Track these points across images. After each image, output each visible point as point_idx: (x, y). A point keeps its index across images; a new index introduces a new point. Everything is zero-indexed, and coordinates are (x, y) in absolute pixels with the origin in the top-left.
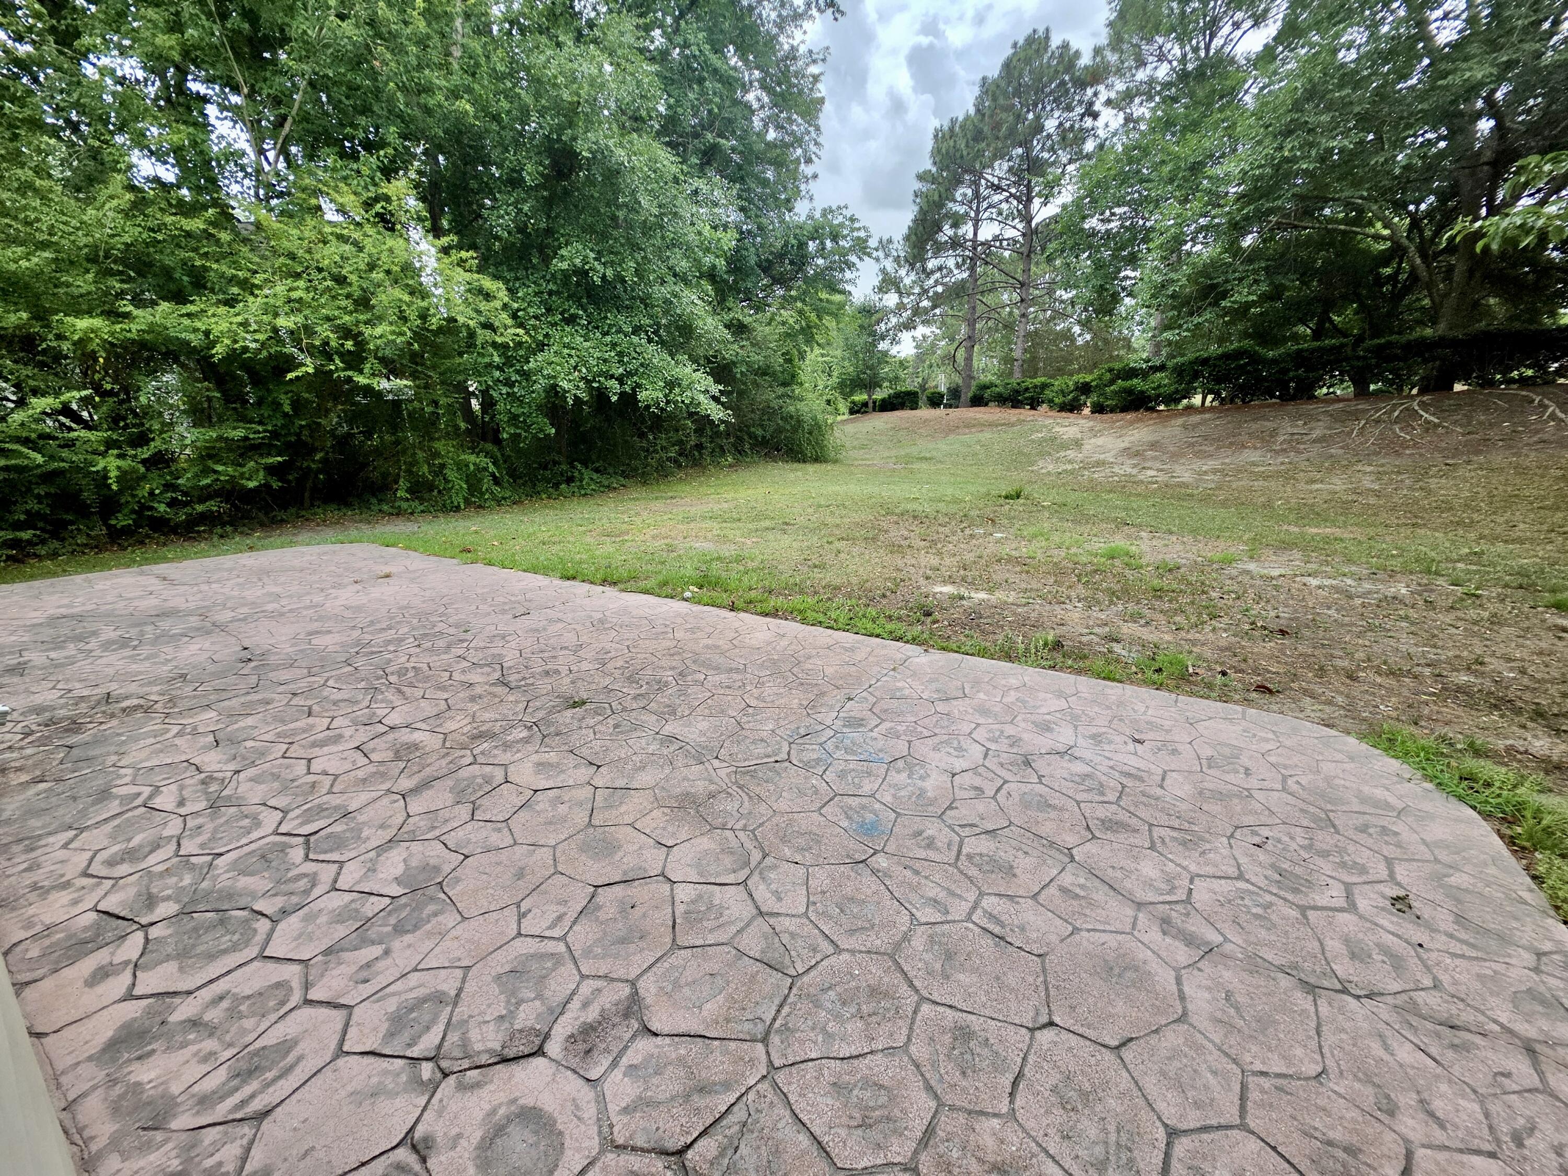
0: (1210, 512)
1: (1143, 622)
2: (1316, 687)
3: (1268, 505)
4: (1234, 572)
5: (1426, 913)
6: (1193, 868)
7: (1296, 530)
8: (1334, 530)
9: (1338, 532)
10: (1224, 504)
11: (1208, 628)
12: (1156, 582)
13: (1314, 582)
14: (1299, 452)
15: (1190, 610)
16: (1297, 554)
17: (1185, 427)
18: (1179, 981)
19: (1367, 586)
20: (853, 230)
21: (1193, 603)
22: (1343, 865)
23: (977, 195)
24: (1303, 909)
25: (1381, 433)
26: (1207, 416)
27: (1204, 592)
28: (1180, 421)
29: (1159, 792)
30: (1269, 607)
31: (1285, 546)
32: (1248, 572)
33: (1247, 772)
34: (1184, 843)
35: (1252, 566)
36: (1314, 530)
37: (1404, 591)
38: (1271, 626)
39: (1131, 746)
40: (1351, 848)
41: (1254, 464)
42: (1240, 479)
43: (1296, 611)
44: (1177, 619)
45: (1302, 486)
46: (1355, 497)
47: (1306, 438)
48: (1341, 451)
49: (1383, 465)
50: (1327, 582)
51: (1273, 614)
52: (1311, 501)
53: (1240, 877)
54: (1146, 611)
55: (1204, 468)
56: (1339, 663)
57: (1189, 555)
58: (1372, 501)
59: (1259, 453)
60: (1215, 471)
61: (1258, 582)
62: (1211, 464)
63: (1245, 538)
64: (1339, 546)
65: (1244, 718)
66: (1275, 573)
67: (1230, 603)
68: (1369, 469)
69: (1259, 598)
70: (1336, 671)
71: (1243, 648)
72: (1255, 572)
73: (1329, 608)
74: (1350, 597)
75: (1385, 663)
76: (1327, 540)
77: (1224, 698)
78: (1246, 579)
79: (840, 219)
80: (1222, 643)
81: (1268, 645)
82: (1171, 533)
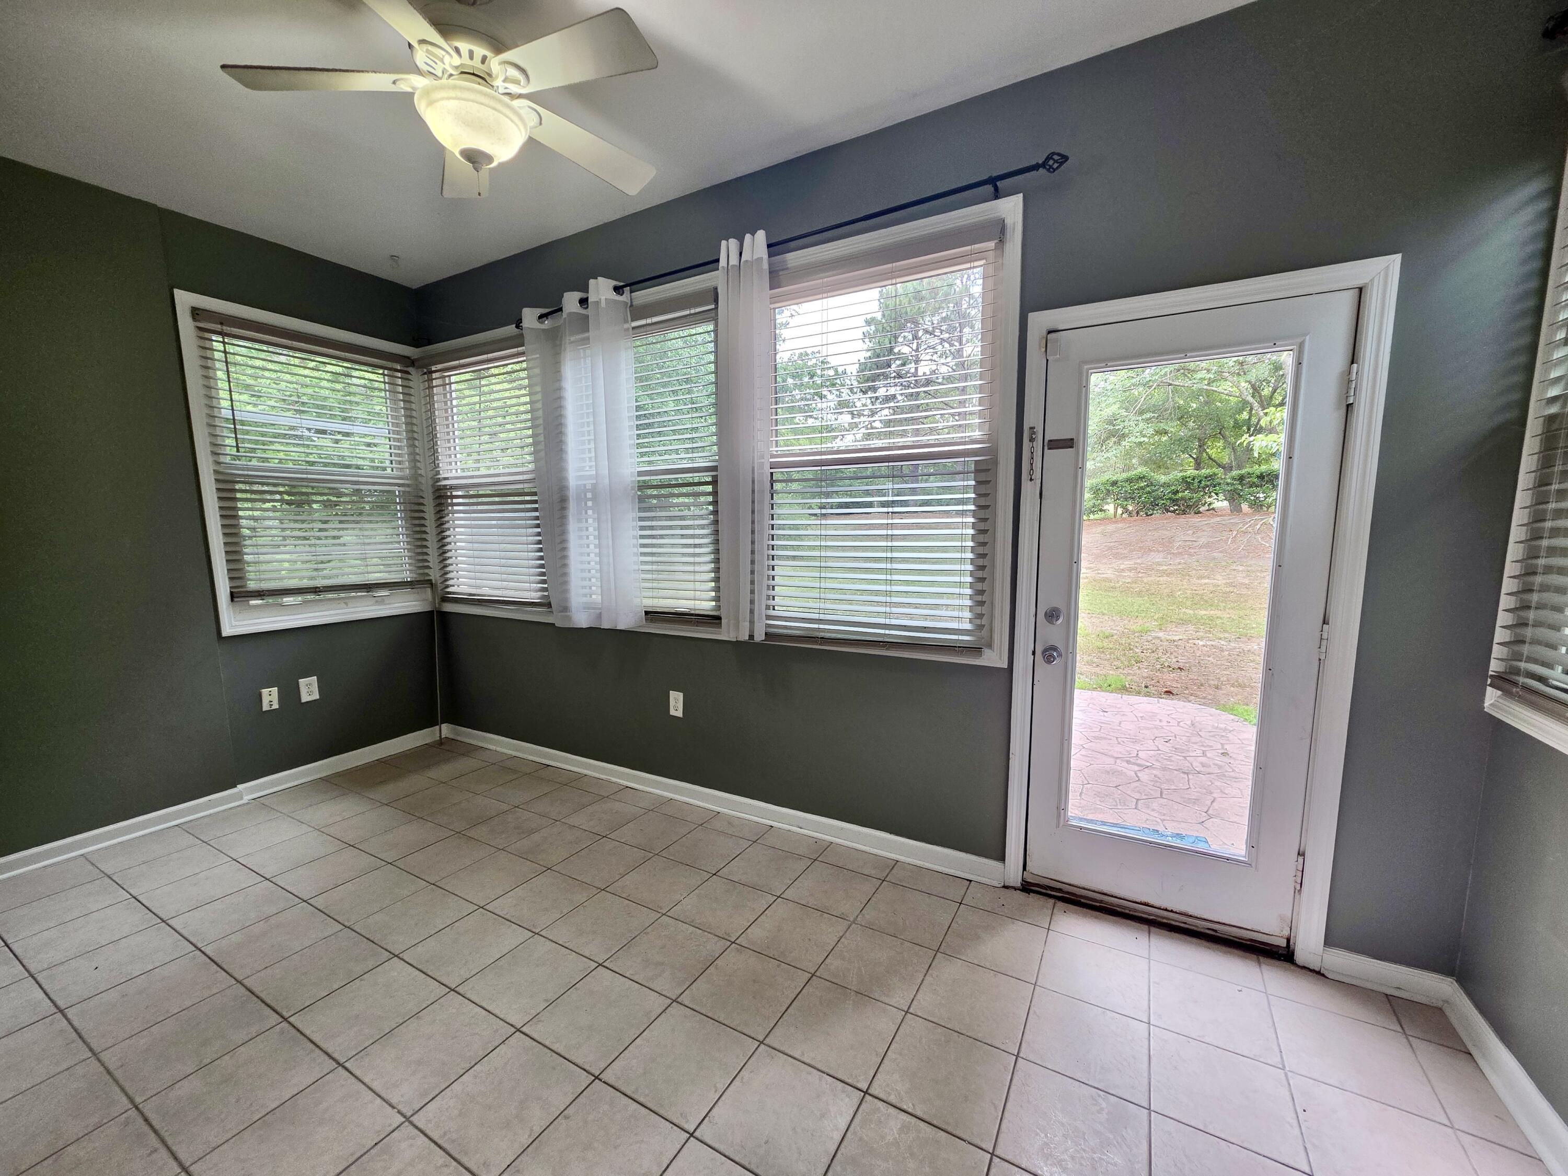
0: (1130, 600)
1: (1094, 665)
2: (1198, 693)
3: (1171, 595)
4: (1150, 638)
5: (1234, 756)
6: (1138, 748)
7: (1191, 612)
8: (1216, 612)
9: (1219, 613)
10: (1139, 593)
11: (1135, 668)
12: (1099, 644)
13: (1201, 643)
14: (1190, 555)
15: (1123, 659)
16: (1191, 628)
17: (1104, 534)
18: (1136, 774)
19: (1233, 644)
20: (823, 370)
21: (1124, 655)
22: (1203, 746)
23: (915, 337)
24: (1185, 757)
25: (1248, 541)
26: (1120, 525)
27: (1130, 649)
28: (1099, 529)
29: (1119, 728)
30: (1172, 657)
31: (1183, 622)
32: (1158, 638)
33: (1160, 721)
34: (1133, 742)
35: (1161, 634)
36: (1203, 612)
37: (1256, 647)
38: (1173, 666)
39: (1102, 714)
40: (1207, 741)
41: (1159, 564)
42: (1150, 576)
43: (1189, 658)
44: (1116, 663)
45: (1194, 581)
46: (1231, 589)
47: (1197, 544)
48: (1221, 555)
49: (1251, 566)
50: (1208, 643)
51: (1175, 660)
52: (1200, 592)
53: (1159, 750)
54: (1095, 660)
55: (1122, 567)
56: (1212, 682)
57: (1118, 628)
58: (1244, 591)
59: (1161, 555)
60: (1130, 570)
61: (1165, 643)
62: (1127, 564)
63: (1156, 617)
64: (1219, 622)
65: (1159, 702)
66: (1177, 638)
67: (1148, 655)
68: (1241, 568)
69: (1166, 652)
70: (1210, 686)
71: (1157, 676)
72: (1163, 638)
73: (1209, 657)
74: (1222, 651)
75: (1237, 681)
76: (1211, 618)
77: (1148, 695)
78: (1157, 642)
79: (814, 361)
80: (1145, 675)
81: (1172, 675)
82: (1104, 614)
